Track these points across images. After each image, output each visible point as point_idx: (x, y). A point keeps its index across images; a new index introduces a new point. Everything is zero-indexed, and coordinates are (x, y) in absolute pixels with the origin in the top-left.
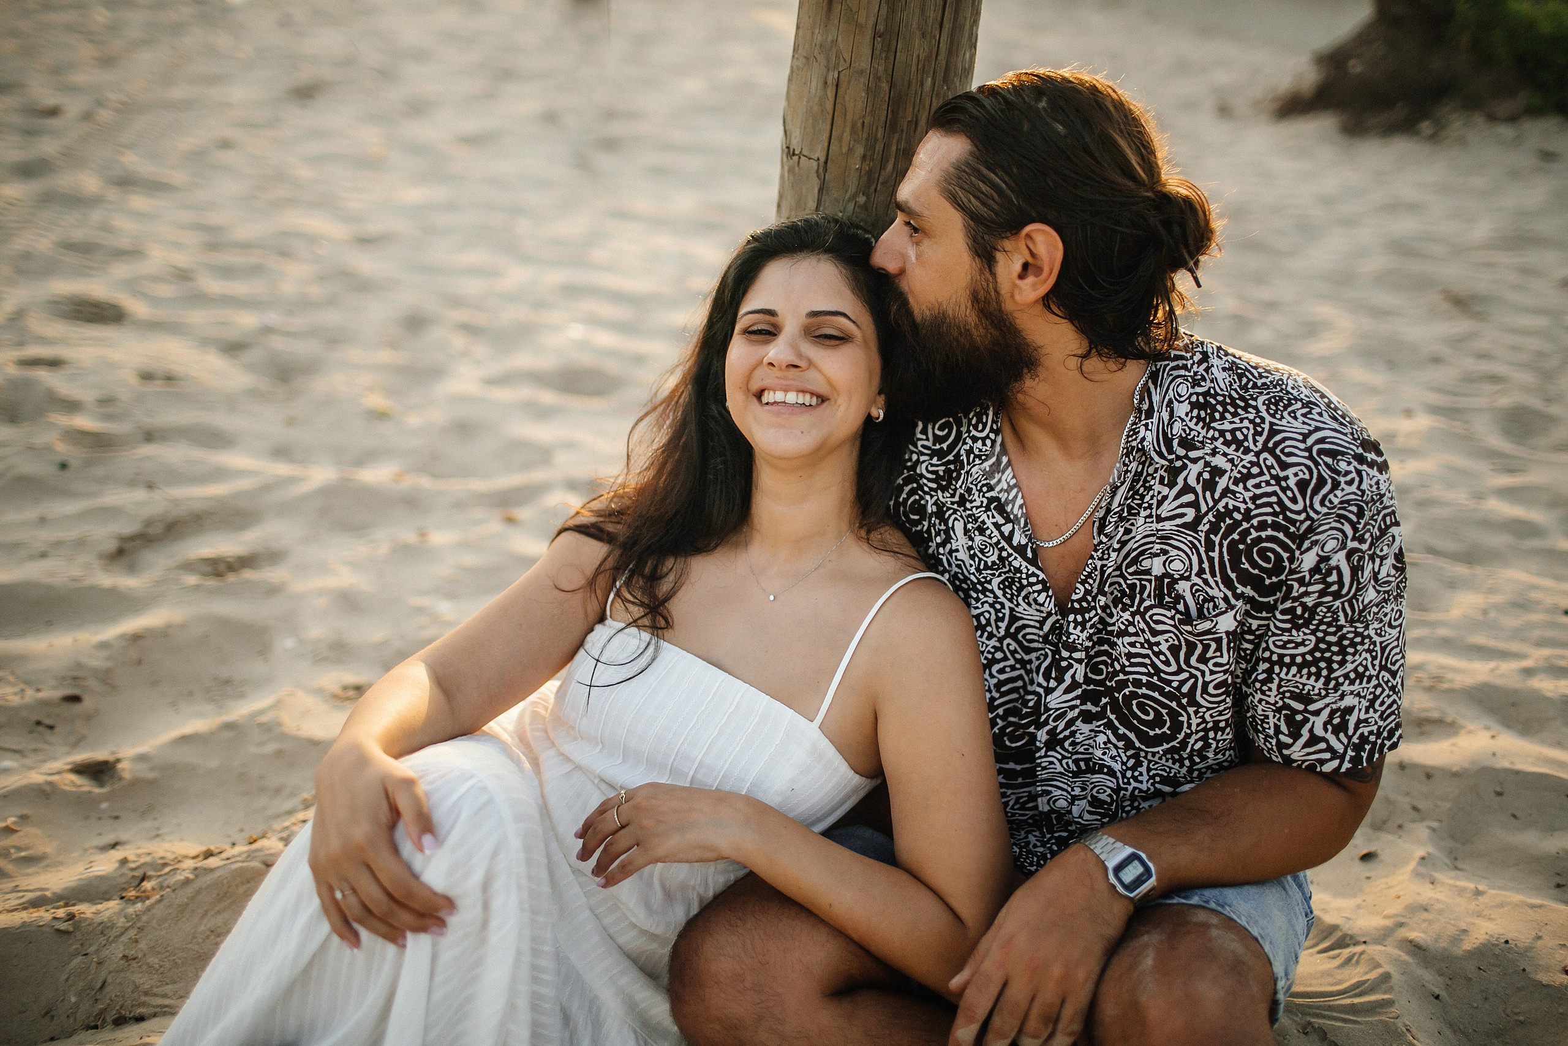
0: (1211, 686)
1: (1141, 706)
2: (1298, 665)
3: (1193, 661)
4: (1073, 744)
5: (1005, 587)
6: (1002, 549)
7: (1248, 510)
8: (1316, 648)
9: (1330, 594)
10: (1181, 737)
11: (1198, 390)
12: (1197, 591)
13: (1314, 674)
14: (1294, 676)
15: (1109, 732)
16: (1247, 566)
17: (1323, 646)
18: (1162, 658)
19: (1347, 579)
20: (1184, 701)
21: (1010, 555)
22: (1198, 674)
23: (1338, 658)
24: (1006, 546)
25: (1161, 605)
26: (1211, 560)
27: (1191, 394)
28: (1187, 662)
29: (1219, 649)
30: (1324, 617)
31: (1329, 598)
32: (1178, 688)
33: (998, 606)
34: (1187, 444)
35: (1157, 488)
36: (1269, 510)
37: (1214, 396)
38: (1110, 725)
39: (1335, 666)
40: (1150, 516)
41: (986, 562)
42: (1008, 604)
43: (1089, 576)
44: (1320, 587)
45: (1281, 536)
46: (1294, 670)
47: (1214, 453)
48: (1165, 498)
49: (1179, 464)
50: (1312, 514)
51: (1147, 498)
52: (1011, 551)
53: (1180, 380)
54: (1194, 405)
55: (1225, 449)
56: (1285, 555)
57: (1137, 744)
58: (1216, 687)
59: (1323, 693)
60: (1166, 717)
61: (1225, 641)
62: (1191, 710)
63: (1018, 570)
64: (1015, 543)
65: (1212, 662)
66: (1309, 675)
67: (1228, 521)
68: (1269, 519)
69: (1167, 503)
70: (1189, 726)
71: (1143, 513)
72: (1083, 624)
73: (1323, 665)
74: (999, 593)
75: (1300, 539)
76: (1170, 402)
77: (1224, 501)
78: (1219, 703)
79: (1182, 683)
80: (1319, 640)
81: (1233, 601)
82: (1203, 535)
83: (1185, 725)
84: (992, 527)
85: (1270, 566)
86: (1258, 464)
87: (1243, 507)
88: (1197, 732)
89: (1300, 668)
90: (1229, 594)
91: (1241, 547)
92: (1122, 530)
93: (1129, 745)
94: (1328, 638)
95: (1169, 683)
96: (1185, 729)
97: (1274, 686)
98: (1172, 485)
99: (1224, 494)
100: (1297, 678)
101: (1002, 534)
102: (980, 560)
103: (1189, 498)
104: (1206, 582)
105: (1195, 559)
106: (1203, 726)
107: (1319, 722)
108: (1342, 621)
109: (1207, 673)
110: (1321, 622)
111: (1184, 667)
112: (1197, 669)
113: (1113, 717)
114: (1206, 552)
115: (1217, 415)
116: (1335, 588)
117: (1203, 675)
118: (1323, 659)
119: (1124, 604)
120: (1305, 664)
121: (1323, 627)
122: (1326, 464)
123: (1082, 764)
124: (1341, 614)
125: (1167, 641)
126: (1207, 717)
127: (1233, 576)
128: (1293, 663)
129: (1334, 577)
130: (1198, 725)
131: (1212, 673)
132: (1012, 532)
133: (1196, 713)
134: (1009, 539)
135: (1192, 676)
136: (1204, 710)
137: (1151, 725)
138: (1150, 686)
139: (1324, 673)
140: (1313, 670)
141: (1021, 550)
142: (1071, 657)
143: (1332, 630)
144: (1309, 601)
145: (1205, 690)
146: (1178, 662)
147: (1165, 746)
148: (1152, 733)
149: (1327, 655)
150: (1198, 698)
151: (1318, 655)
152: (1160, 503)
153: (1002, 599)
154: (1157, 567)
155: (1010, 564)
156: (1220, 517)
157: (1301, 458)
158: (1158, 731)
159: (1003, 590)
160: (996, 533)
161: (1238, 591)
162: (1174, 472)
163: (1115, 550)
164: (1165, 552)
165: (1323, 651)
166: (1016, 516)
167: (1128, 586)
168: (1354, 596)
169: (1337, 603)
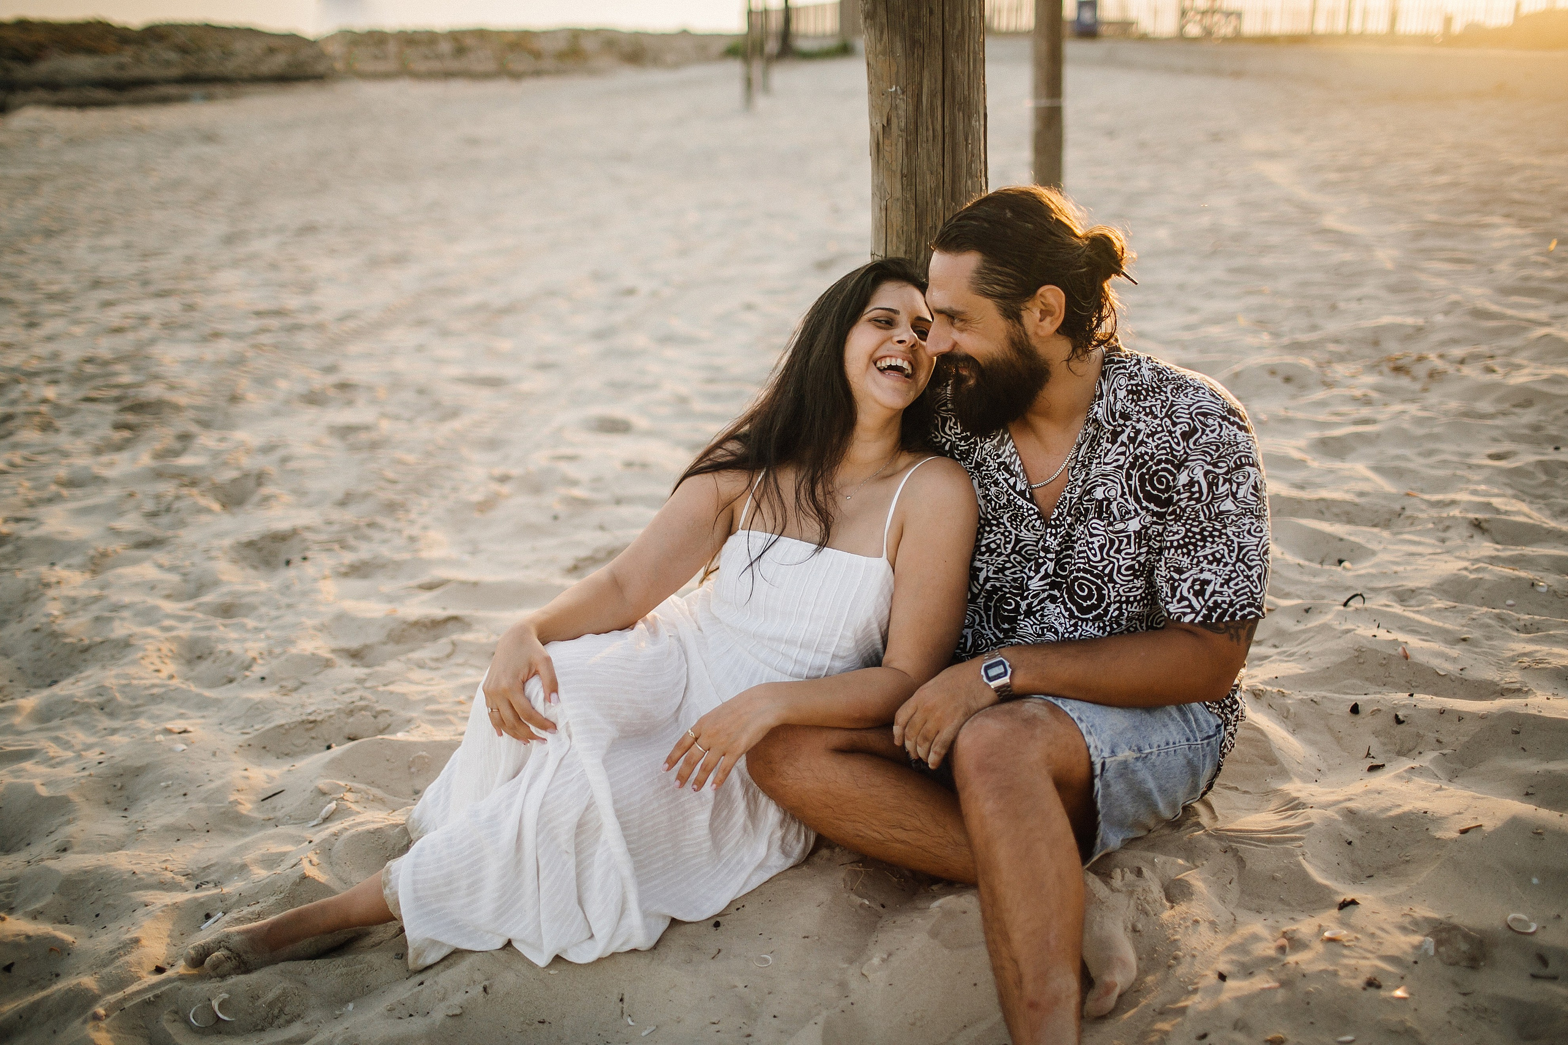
0: (1124, 568)
1: (1080, 586)
2: (1175, 547)
3: (1112, 553)
4: (1041, 616)
5: (1012, 520)
6: (1010, 494)
7: (1153, 454)
8: (1186, 536)
9: (1194, 499)
10: (1104, 605)
11: (1132, 382)
12: (1121, 507)
13: (1186, 554)
14: (1173, 555)
15: (1062, 606)
16: (1149, 488)
17: (1190, 534)
18: (1093, 552)
19: (1205, 490)
20: (1106, 579)
21: (1015, 498)
22: (1115, 561)
23: (1201, 544)
24: (1012, 492)
25: (1099, 518)
26: (1130, 486)
27: (1127, 385)
28: (1109, 554)
29: (1129, 543)
30: (1191, 514)
31: (1194, 502)
32: (1102, 571)
33: (1006, 533)
34: (1125, 416)
35: (1105, 444)
36: (1164, 452)
37: (1141, 386)
38: (1063, 602)
39: (1199, 549)
40: (1100, 463)
41: (1000, 505)
42: (1015, 531)
43: (1061, 503)
44: (1189, 494)
45: (1169, 466)
46: (1173, 550)
47: (1138, 421)
48: (1109, 450)
49: (1119, 429)
50: (1188, 450)
51: (1098, 451)
52: (1015, 495)
53: (1121, 376)
54: (1129, 392)
55: (1145, 418)
56: (1171, 478)
57: (1076, 614)
58: (1126, 569)
59: (1190, 567)
60: (1095, 592)
61: (1133, 538)
62: (1110, 585)
63: (1021, 507)
64: (1018, 489)
65: (1124, 552)
66: (1183, 554)
67: (1141, 461)
68: (1164, 457)
69: (1110, 453)
70: (1109, 598)
71: (1095, 461)
72: (1055, 535)
73: (1191, 547)
74: (1010, 524)
75: (1178, 468)
76: (1115, 390)
77: (1141, 448)
78: (1129, 581)
79: (1105, 567)
80: (1188, 530)
81: (1139, 511)
82: (1125, 470)
83: (1107, 597)
84: (1003, 481)
85: (1163, 487)
86: (1161, 425)
87: (1150, 452)
88: (1115, 602)
89: (1176, 549)
90: (1138, 507)
91: (1147, 477)
92: (1084, 473)
93: (1072, 615)
94: (1193, 529)
95: (1096, 568)
96: (1106, 600)
97: (1162, 563)
98: (1114, 442)
99: (1140, 444)
100: (1176, 557)
101: (1009, 484)
102: (996, 503)
103: (1123, 449)
104: (1126, 500)
105: (1120, 486)
106: (1119, 598)
107: (1186, 586)
108: (1202, 518)
109: (1121, 559)
110: (1188, 519)
111: (1106, 557)
112: (1114, 557)
113: (1065, 596)
114: (1127, 482)
115: (1142, 397)
116: (1197, 495)
117: (1118, 561)
118: (1190, 543)
119: (1081, 521)
120: (1179, 546)
121: (1190, 522)
122: (1199, 420)
123: (1045, 630)
124: (1201, 513)
125: (1099, 541)
126: (1121, 591)
127: (1141, 496)
128: (1173, 546)
129: (1196, 489)
130: (1115, 597)
131: (1124, 559)
132: (1015, 483)
133: (1114, 587)
134: (1013, 487)
135: (1111, 562)
136: (1118, 586)
137: (1084, 599)
138: (1085, 571)
139: (1193, 553)
140: (1185, 550)
141: (1022, 494)
142: (1045, 557)
143: (1196, 523)
144: (1183, 504)
145: (1119, 572)
146: (1102, 554)
147: (1094, 613)
148: (1085, 604)
149: (1193, 540)
150: (1115, 577)
151: (1187, 540)
152: (1106, 455)
153: (1012, 528)
154: (1099, 494)
155: (1015, 504)
156: (1137, 459)
157: (1185, 419)
158: (1089, 603)
159: (1011, 522)
160: (1006, 485)
161: (1144, 505)
162: (1115, 435)
163: (1079, 487)
164: (1105, 484)
165: (1190, 538)
166: (1017, 472)
167: (1085, 509)
168: (1211, 502)
169: (1199, 506)
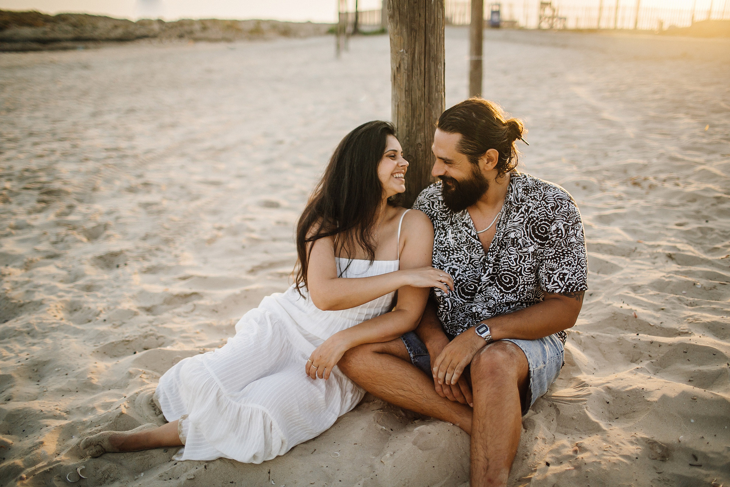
0: (526, 269)
1: (505, 278)
3: (521, 262)
4: (485, 293)
5: (468, 249)
7: (538, 217)
9: (559, 237)
10: (517, 286)
11: (524, 185)
12: (523, 241)
13: (555, 262)
14: (550, 262)
15: (496, 288)
16: (537, 232)
18: (512, 262)
19: (564, 233)
20: (518, 274)
21: (471, 239)
22: (522, 266)
23: (563, 257)
24: (470, 236)
25: (513, 246)
27: (522, 186)
28: (519, 262)
29: (529, 257)
30: (557, 244)
31: (559, 238)
32: (516, 270)
33: (466, 255)
34: (522, 201)
35: (513, 213)
36: (543, 216)
37: (528, 187)
38: (497, 286)
39: (561, 259)
40: (511, 221)
41: (461, 242)
42: (469, 254)
43: (494, 240)
44: (556, 235)
45: (546, 222)
46: (549, 260)
47: (529, 202)
49: (520, 206)
50: (555, 215)
51: (510, 216)
52: (471, 237)
53: (519, 182)
54: (523, 189)
55: (532, 201)
56: (548, 228)
57: (504, 290)
58: (528, 269)
59: (557, 267)
60: (513, 280)
61: (531, 255)
62: (520, 277)
63: (474, 243)
64: (472, 235)
65: (527, 261)
66: (554, 262)
67: (532, 220)
68: (543, 218)
69: (516, 217)
70: (519, 283)
71: (509, 221)
73: (558, 259)
74: (466, 251)
75: (551, 223)
76: (517, 188)
77: (531, 214)
78: (528, 275)
80: (556, 251)
81: (533, 243)
82: (525, 225)
84: (465, 231)
85: (544, 232)
86: (540, 204)
87: (536, 216)
88: (522, 285)
89: (551, 259)
90: (532, 241)
91: (536, 227)
92: (504, 226)
93: (501, 291)
94: (559, 250)
95: (513, 269)
97: (544, 266)
98: (517, 212)
100: (550, 263)
101: (468, 233)
102: (459, 241)
103: (522, 215)
104: (526, 238)
105: (522, 232)
106: (524, 282)
107: (556, 276)
108: (563, 246)
109: (525, 265)
110: (557, 246)
111: (518, 264)
112: (522, 264)
113: (497, 283)
114: (526, 230)
115: (529, 192)
116: (560, 235)
118: (557, 257)
119: (503, 248)
120: (553, 258)
122: (559, 202)
123: (487, 299)
124: (562, 243)
125: (514, 257)
126: (525, 279)
127: (533, 236)
128: (549, 258)
129: (560, 232)
130: (522, 282)
131: (527, 265)
132: (471, 232)
133: (522, 278)
134: (470, 234)
135: (520, 266)
136: (524, 277)
137: (508, 283)
138: (508, 271)
139: (559, 261)
140: (555, 260)
141: (474, 237)
142: (488, 266)
143: (560, 248)
144: (554, 239)
145: (524, 270)
146: (516, 262)
147: (512, 290)
148: (508, 286)
149: (559, 256)
150: (523, 273)
151: (556, 255)
152: (514, 218)
153: (467, 253)
154: (512, 235)
155: (471, 241)
156: (530, 219)
157: (552, 201)
158: (510, 285)
159: (467, 250)
160: (466, 233)
161: (535, 240)
162: (518, 208)
163: (502, 232)
164: (515, 231)
165: (557, 254)
166: (471, 227)
167: (504, 243)
168: (566, 238)
169: (561, 240)
